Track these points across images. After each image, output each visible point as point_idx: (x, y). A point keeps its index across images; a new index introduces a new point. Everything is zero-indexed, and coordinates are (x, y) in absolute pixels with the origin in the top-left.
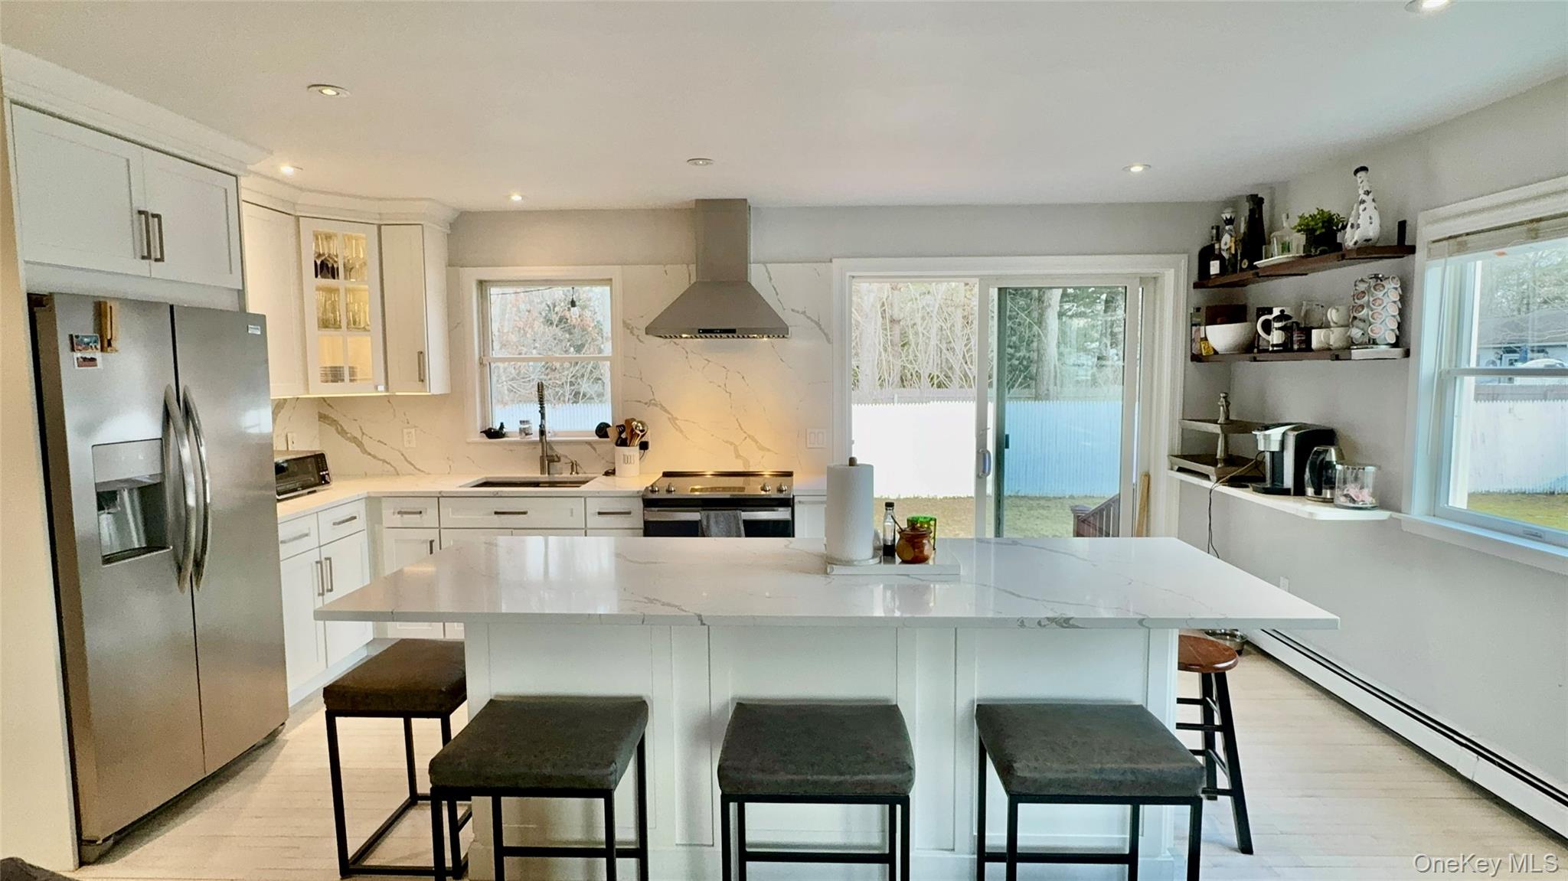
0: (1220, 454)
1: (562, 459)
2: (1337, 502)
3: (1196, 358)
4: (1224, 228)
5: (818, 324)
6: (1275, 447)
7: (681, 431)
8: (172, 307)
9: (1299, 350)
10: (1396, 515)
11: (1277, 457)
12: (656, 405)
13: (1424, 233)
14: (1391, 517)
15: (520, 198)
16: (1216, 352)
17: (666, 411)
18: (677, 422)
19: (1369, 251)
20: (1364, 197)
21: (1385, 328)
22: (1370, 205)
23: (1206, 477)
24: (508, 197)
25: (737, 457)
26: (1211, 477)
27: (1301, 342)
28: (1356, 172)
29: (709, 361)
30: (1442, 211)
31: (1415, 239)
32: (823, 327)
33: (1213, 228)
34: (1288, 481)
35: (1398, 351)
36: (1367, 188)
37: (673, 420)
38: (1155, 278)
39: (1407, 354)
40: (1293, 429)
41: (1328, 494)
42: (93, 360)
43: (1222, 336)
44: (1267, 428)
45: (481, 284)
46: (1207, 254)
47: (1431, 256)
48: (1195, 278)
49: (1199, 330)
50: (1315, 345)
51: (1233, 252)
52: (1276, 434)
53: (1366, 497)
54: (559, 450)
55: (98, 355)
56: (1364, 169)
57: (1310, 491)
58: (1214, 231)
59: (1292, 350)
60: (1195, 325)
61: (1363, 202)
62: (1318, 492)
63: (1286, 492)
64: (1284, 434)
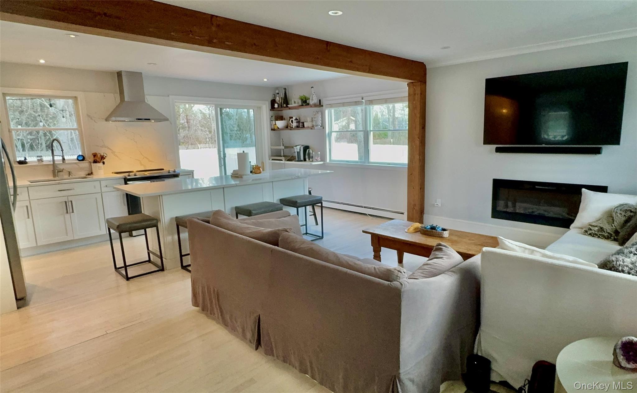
0: (282, 155)
1: (64, 170)
2: (314, 161)
3: (272, 130)
4: (276, 96)
6: (299, 151)
7: (118, 157)
9: (302, 127)
10: (324, 162)
11: (299, 153)
13: (324, 102)
14: (324, 163)
15: (44, 62)
16: (278, 128)
17: (110, 149)
18: (115, 153)
19: (315, 105)
20: (313, 94)
21: (320, 123)
22: (315, 95)
23: (282, 160)
25: (141, 165)
26: (283, 160)
27: (302, 125)
28: (311, 88)
29: (126, 130)
30: (327, 98)
31: (323, 103)
33: (273, 95)
34: (302, 158)
35: (322, 127)
36: (314, 92)
37: (113, 152)
38: (260, 107)
39: (323, 128)
40: (302, 146)
41: (311, 160)
43: (280, 124)
44: (296, 146)
45: (3, 95)
46: (273, 102)
47: (326, 108)
48: (270, 108)
49: (273, 122)
50: (305, 126)
51: (281, 102)
52: (298, 147)
53: (319, 159)
54: (61, 167)
56: (313, 87)
57: (307, 160)
58: (274, 95)
59: (300, 127)
60: (272, 121)
61: (314, 95)
62: (309, 160)
63: (302, 161)
64: (300, 147)
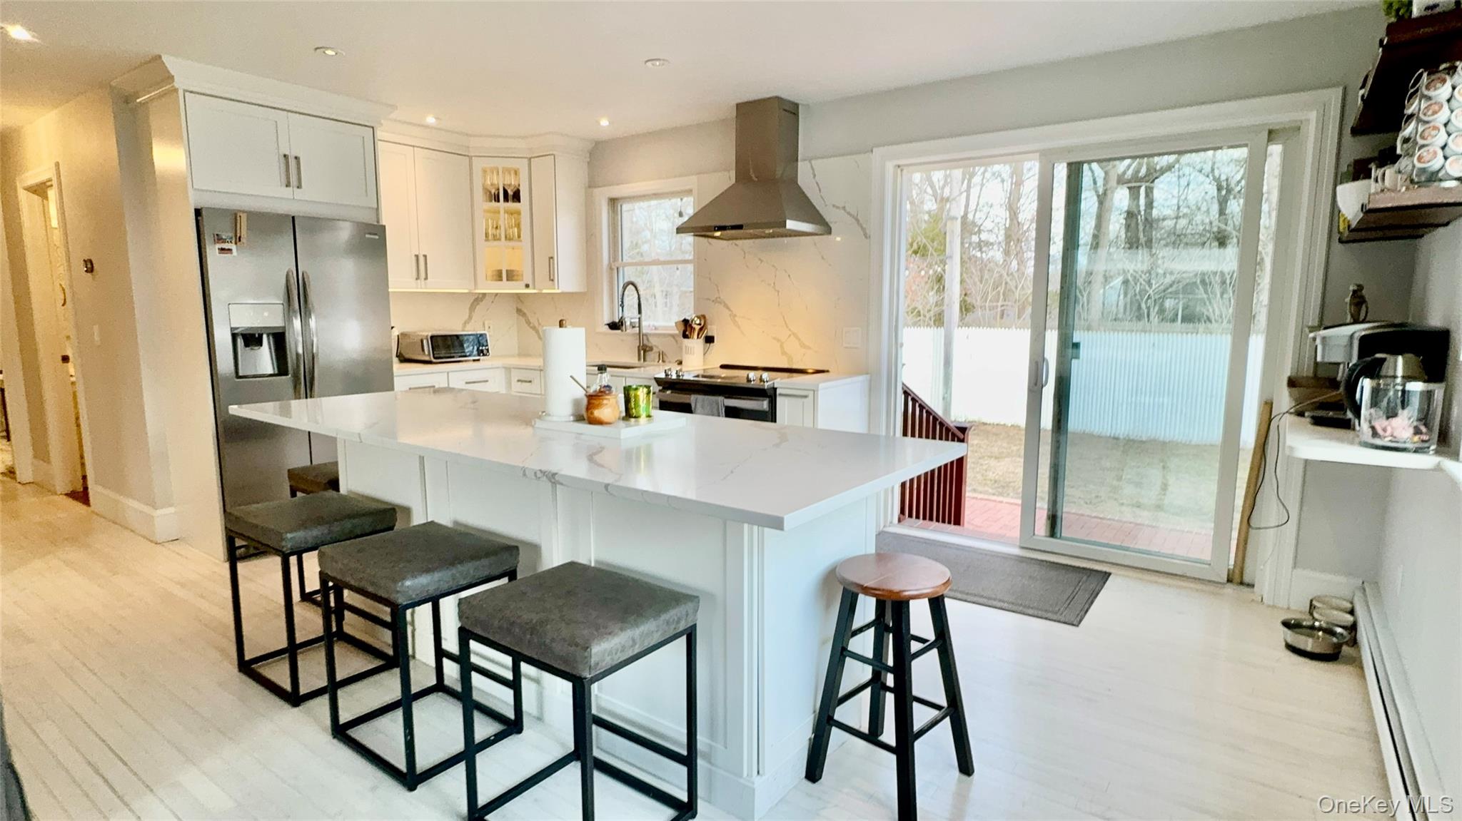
1: (654, 348)
5: (857, 220)
7: (739, 326)
8: (293, 218)
12: (720, 303)
15: (607, 123)
17: (728, 308)
18: (736, 318)
24: (598, 123)
29: (762, 261)
32: (861, 222)
37: (733, 316)
42: (230, 250)
45: (613, 202)
54: (653, 342)
55: (233, 247)
64: (1352, 336)
